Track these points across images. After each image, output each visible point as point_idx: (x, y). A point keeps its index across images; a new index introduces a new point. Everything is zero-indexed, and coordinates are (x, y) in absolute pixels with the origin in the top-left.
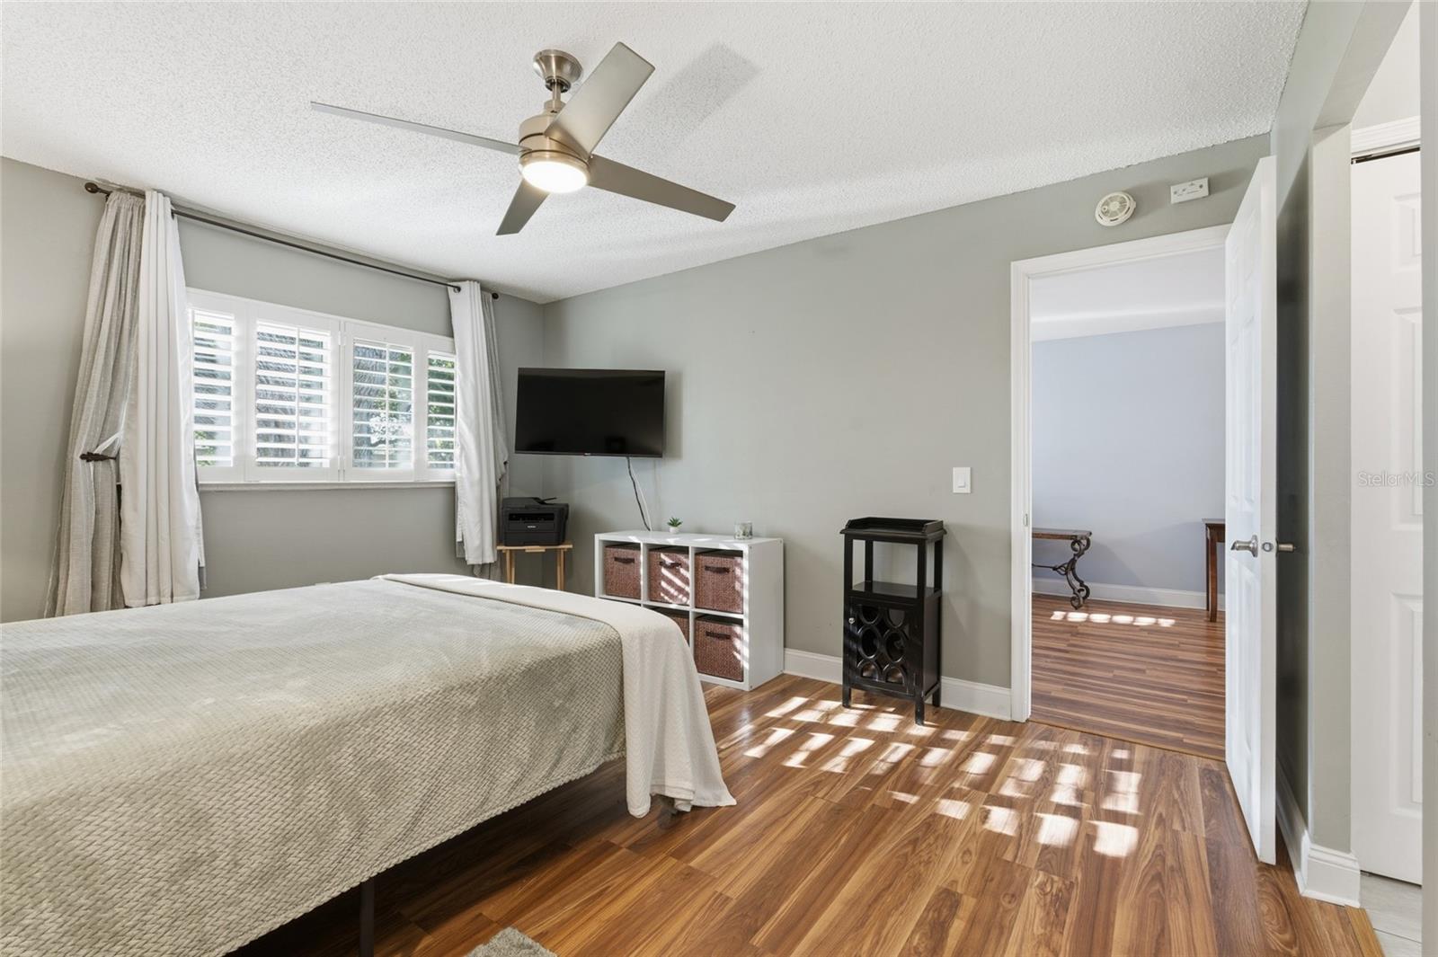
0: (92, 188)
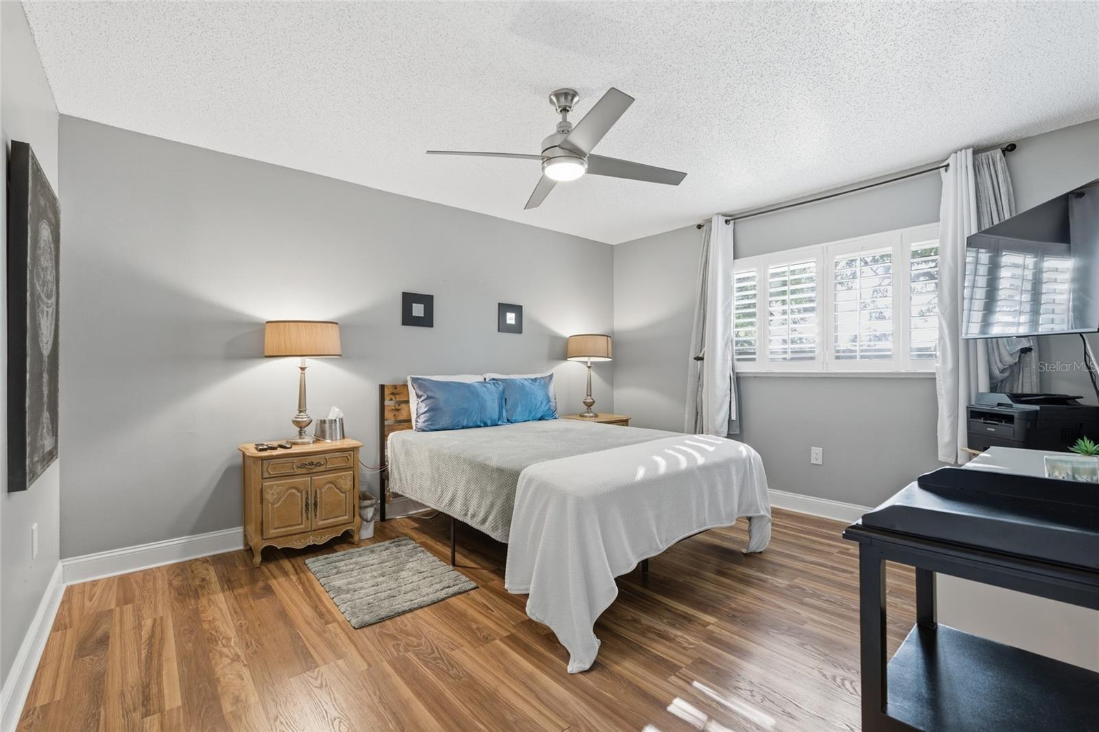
0: (699, 227)
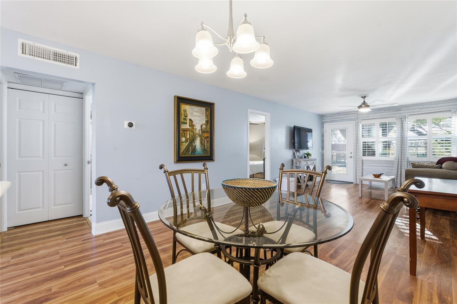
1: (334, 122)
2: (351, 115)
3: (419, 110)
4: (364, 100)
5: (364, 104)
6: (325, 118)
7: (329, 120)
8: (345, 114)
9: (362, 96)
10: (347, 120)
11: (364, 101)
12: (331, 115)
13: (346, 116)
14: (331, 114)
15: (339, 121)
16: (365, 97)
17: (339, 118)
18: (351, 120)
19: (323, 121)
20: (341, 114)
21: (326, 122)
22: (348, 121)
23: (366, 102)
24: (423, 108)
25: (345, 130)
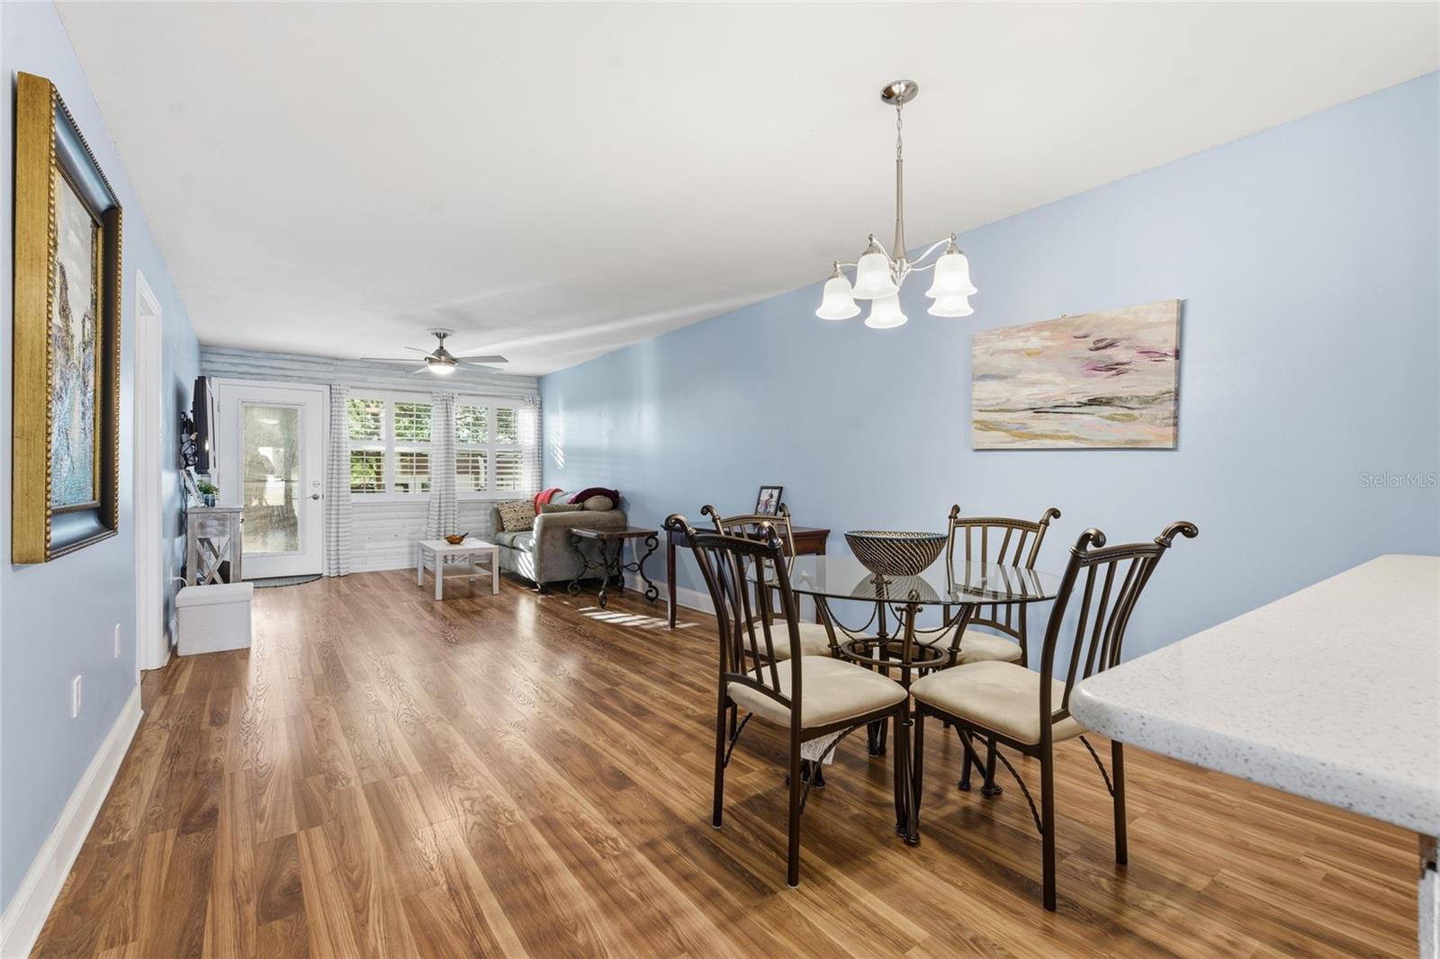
1: (253, 377)
2: (315, 367)
3: (473, 385)
4: (441, 343)
5: (444, 355)
6: (214, 358)
7: (233, 369)
8: (295, 357)
9: (438, 331)
10: (303, 380)
11: (442, 348)
12: (242, 353)
13: (296, 365)
14: (241, 350)
15: (275, 378)
16: (445, 336)
17: (274, 368)
18: (312, 380)
19: (208, 366)
20: (277, 356)
21: (219, 374)
22: (303, 383)
23: (445, 348)
24: (480, 384)
25: (296, 410)
